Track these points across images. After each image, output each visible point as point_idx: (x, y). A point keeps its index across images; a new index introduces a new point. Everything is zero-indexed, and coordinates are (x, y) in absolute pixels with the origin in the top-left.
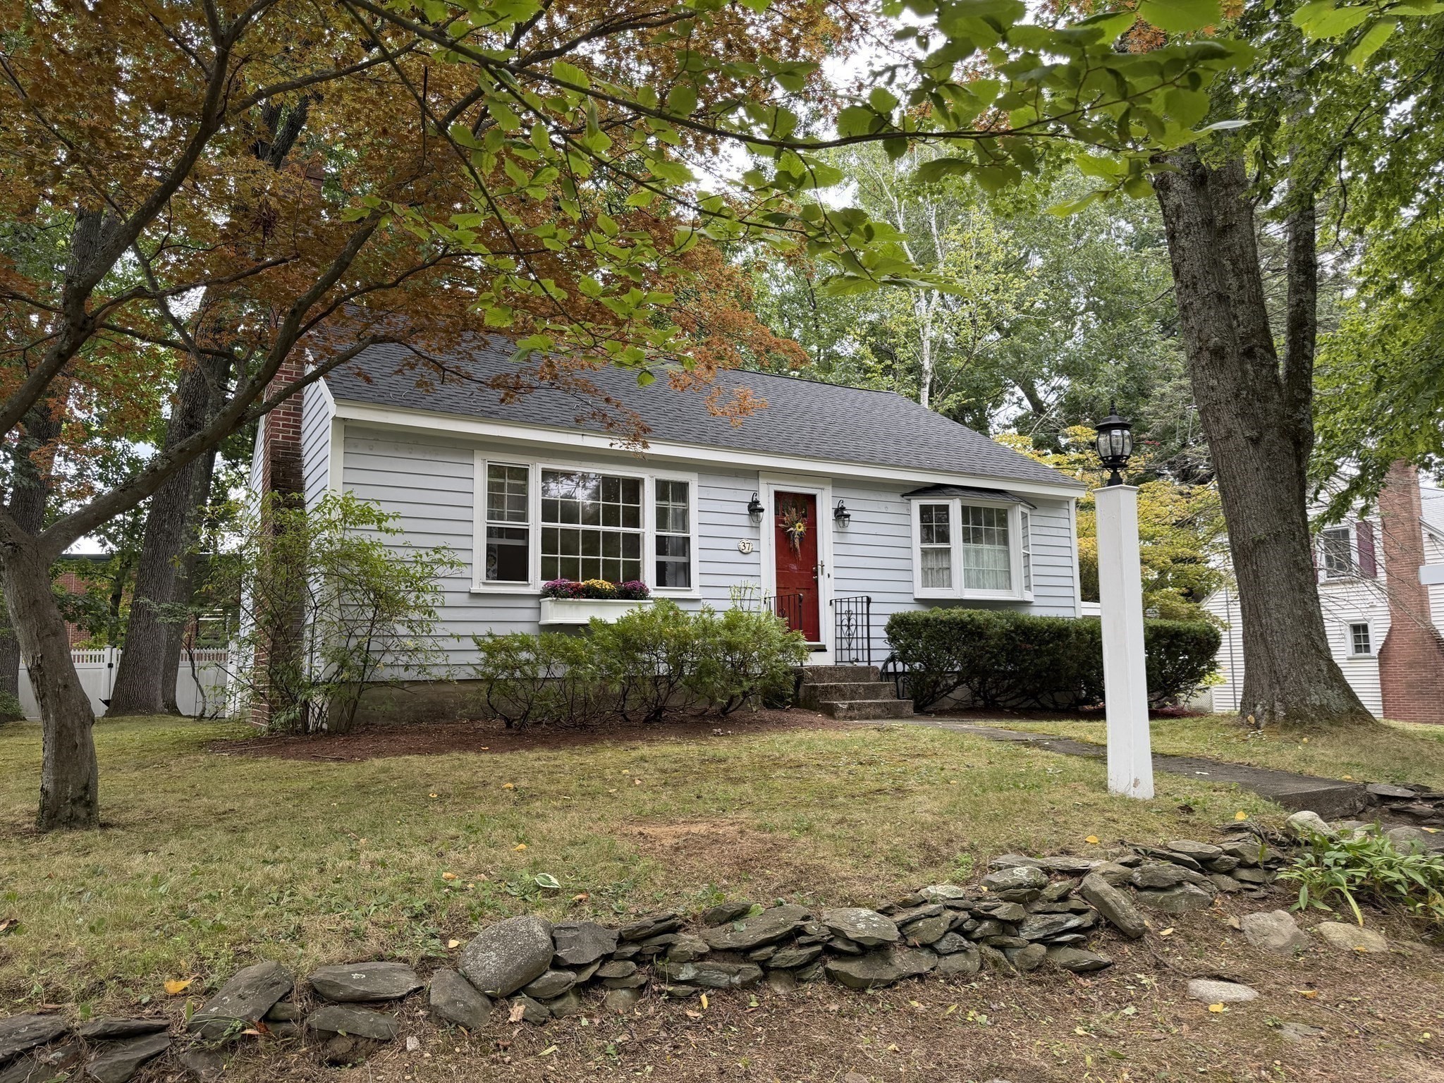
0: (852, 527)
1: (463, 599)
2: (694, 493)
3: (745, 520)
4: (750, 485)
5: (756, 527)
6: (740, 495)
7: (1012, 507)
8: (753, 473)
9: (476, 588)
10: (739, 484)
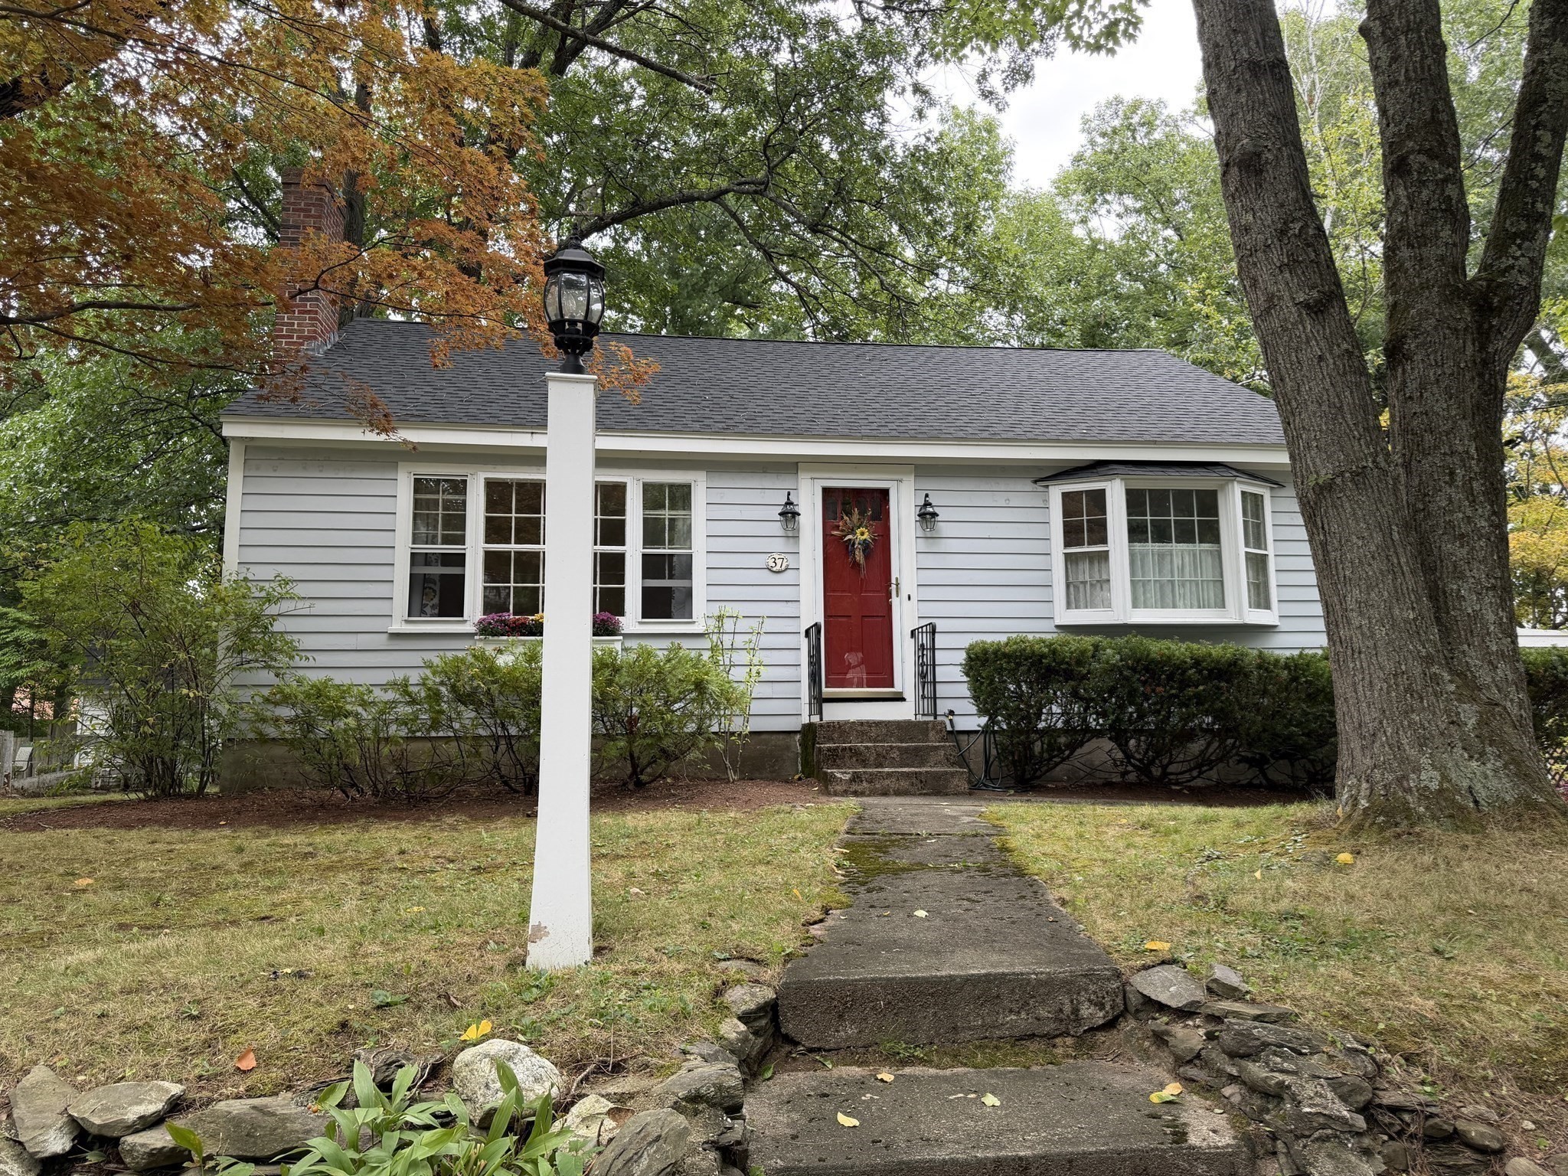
0: (944, 529)
1: (381, 641)
2: (699, 497)
3: (777, 528)
4: (786, 482)
5: (793, 536)
6: (770, 494)
7: (1223, 487)
8: (789, 466)
9: (398, 626)
10: (768, 481)
